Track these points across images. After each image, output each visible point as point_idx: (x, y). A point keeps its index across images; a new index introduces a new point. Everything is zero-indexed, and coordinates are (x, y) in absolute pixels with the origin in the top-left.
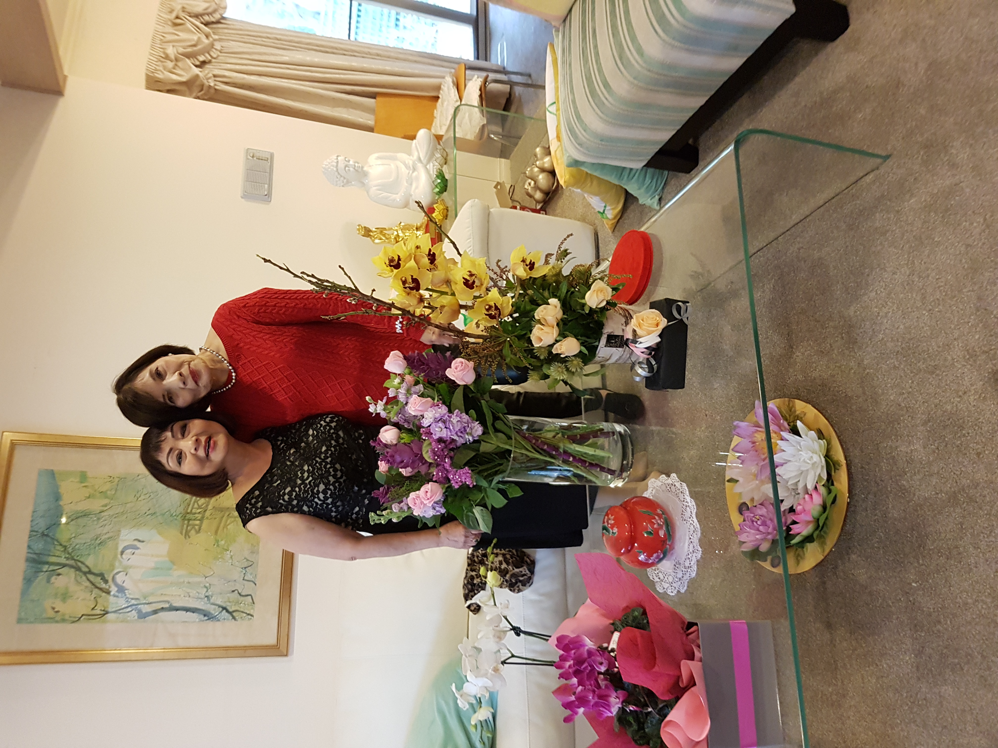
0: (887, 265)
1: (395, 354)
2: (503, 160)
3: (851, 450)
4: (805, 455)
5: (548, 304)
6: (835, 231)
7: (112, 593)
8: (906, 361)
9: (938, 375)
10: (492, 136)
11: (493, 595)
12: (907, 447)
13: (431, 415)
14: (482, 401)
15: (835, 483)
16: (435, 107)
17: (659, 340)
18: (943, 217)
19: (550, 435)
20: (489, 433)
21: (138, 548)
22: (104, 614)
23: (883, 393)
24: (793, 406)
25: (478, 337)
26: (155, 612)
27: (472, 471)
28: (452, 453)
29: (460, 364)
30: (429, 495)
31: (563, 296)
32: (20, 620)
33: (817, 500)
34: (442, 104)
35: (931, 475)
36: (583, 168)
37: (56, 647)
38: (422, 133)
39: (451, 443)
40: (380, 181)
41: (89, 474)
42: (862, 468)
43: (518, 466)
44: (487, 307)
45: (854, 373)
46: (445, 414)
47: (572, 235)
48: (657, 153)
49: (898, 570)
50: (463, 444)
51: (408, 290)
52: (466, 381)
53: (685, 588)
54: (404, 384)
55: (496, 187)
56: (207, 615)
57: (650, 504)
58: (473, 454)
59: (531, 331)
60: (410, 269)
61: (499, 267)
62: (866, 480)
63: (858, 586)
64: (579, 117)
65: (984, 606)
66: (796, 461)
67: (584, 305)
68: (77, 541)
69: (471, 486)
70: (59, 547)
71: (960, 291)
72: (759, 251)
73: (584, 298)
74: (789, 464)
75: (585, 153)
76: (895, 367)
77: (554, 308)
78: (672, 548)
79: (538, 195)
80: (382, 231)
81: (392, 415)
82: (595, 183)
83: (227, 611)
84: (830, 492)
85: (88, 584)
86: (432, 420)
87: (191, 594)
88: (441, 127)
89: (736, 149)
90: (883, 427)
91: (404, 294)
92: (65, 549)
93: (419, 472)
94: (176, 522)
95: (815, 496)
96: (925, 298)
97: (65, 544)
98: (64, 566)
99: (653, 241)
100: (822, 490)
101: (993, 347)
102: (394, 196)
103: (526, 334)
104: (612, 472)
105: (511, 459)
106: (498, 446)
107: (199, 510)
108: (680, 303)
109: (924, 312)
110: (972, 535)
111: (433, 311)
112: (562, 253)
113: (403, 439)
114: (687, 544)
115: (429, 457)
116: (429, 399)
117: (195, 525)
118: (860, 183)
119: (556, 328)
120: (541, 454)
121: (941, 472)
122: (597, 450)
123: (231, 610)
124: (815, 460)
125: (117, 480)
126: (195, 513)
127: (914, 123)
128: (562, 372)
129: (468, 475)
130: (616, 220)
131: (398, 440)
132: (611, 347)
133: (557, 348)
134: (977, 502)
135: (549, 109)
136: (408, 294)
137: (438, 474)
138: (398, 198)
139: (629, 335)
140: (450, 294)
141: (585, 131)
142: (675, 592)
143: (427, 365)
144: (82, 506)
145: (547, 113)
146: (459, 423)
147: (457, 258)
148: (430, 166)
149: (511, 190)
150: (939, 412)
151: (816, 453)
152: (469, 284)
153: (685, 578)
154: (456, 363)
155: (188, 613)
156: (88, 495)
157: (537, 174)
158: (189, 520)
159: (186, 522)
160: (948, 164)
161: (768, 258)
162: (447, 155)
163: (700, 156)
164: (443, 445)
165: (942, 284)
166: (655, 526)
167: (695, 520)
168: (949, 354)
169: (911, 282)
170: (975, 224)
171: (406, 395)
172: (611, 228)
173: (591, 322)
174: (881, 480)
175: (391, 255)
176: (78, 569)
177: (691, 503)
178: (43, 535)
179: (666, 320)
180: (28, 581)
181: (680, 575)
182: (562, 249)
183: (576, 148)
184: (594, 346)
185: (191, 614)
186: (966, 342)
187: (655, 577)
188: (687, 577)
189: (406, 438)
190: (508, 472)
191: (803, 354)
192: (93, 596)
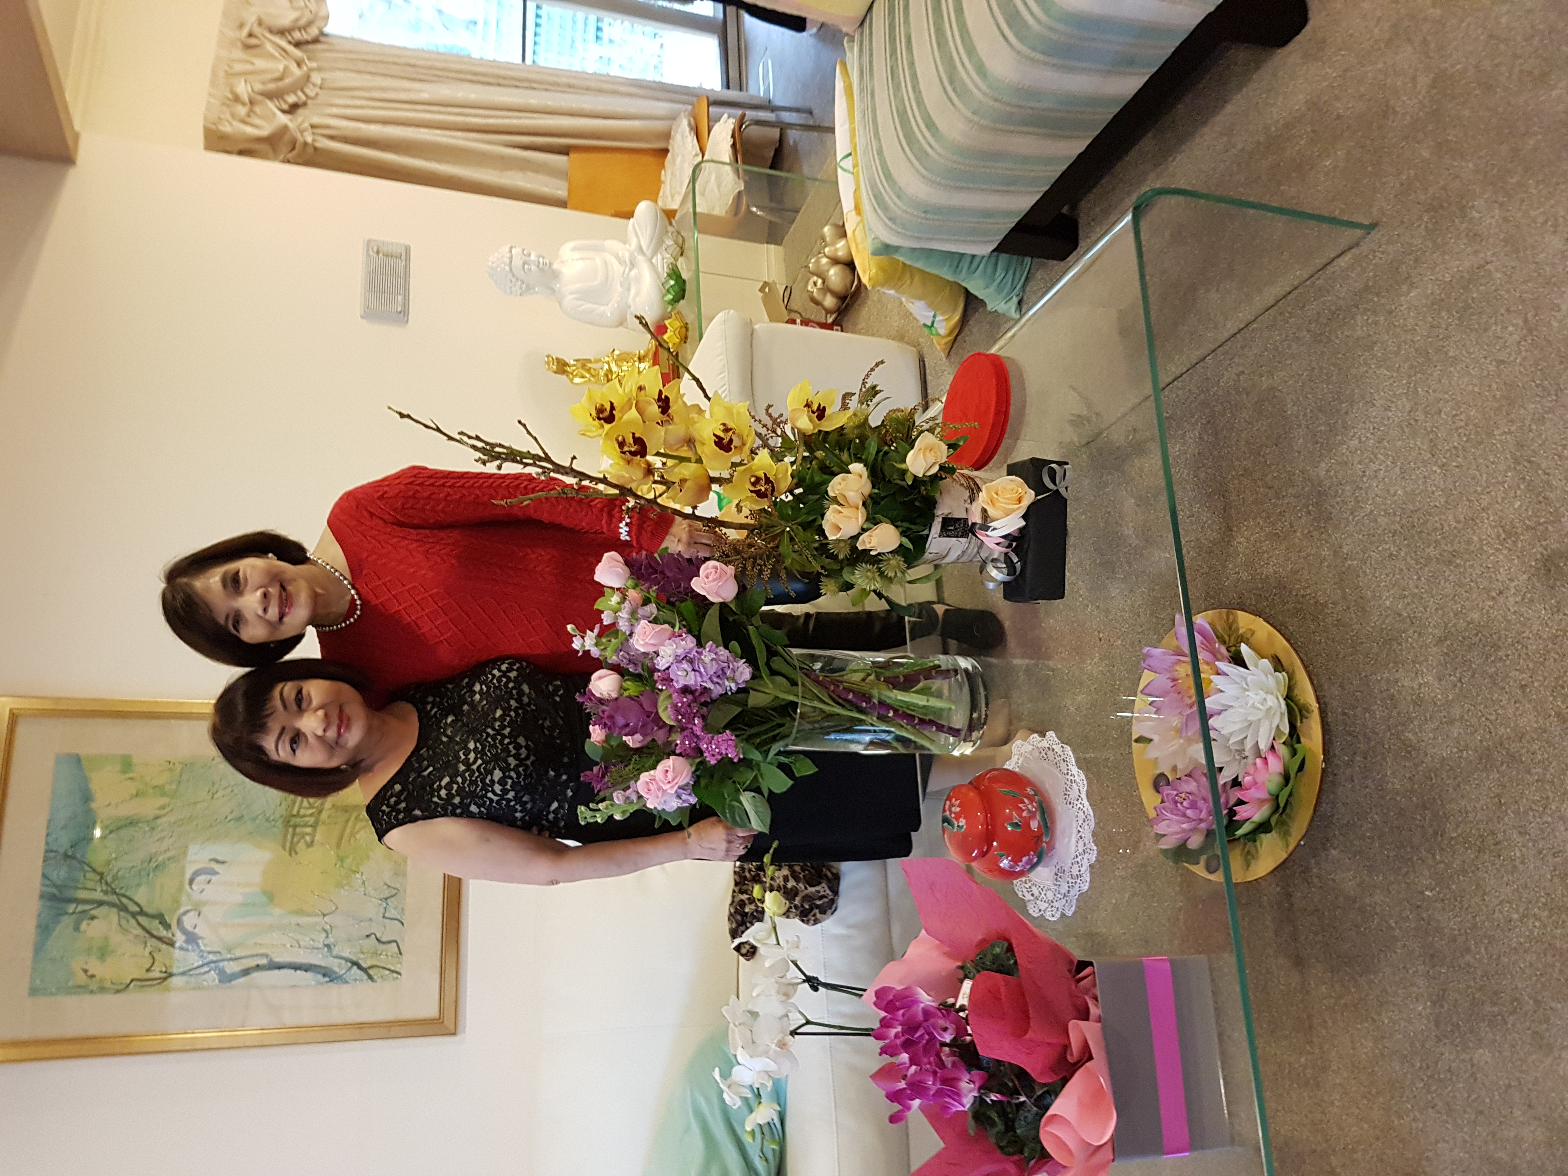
0: (1376, 396)
1: (611, 557)
2: (772, 246)
3: (1326, 687)
4: (1254, 697)
5: (849, 472)
6: (1294, 345)
7: (177, 945)
8: (1408, 546)
9: (1457, 566)
10: (754, 209)
11: (775, 928)
12: (1412, 680)
13: (669, 652)
14: (750, 627)
15: (1302, 739)
16: (663, 166)
17: (1022, 523)
18: (1459, 319)
19: (857, 677)
20: (761, 677)
21: (215, 873)
22: (165, 979)
23: (1374, 597)
24: (1235, 621)
25: (741, 527)
26: (246, 972)
27: (737, 736)
28: (705, 709)
29: (713, 571)
30: (670, 775)
31: (871, 458)
32: (33, 991)
33: (1275, 766)
34: (674, 160)
35: (1452, 722)
36: (897, 256)
37: (93, 1032)
38: (643, 208)
39: (702, 693)
40: (578, 285)
41: (135, 760)
42: (1344, 714)
43: (808, 726)
44: (753, 480)
45: (1329, 567)
46: (691, 650)
47: (882, 362)
48: (1013, 230)
49: (1404, 870)
50: (721, 695)
51: (628, 455)
52: (724, 595)
53: (1073, 909)
54: (627, 603)
55: (762, 290)
56: (328, 974)
57: (1016, 780)
58: (737, 710)
59: (823, 516)
60: (629, 422)
61: (770, 416)
62: (1350, 734)
63: (1342, 899)
64: (888, 175)
65: (1537, 924)
66: (1241, 706)
67: (904, 472)
68: (119, 864)
69: (736, 760)
70: (90, 875)
71: (1490, 434)
72: (1175, 379)
73: (904, 461)
74: (1231, 711)
75: (899, 233)
76: (1391, 555)
77: (857, 478)
78: (1051, 847)
79: (829, 301)
80: (584, 364)
81: (608, 653)
82: (917, 279)
83: (360, 967)
84: (1294, 753)
85: (140, 931)
86: (671, 659)
87: (302, 943)
88: (672, 197)
89: (1136, 220)
90: (1376, 650)
91: (622, 463)
92: (102, 878)
93: (654, 740)
94: (275, 830)
95: (1271, 759)
96: (1435, 445)
97: (100, 870)
98: (100, 903)
99: (1010, 368)
100: (1283, 750)
101: (1542, 520)
102: (602, 308)
103: (815, 520)
104: (955, 732)
105: (798, 716)
106: (777, 697)
107: (310, 811)
108: (1053, 465)
109: (1435, 468)
110: (1516, 813)
111: (668, 488)
112: (868, 391)
113: (626, 690)
114: (1074, 840)
115: (669, 717)
116: (666, 626)
117: (304, 835)
118: (1330, 269)
119: (862, 510)
120: (843, 707)
121: (1466, 717)
122: (931, 699)
123: (365, 965)
124: (1270, 704)
125: (178, 767)
126: (304, 816)
127: (1412, 173)
128: (874, 579)
129: (730, 742)
130: (952, 338)
131: (619, 691)
132: (948, 536)
133: (864, 542)
134: (1522, 762)
135: (842, 164)
136: (629, 462)
137: (683, 743)
138: (609, 311)
139: (976, 518)
140: (693, 459)
141: (898, 197)
142: (1058, 916)
143: (662, 573)
144: (126, 810)
145: (839, 170)
146: (714, 663)
147: (704, 404)
148: (658, 260)
149: (787, 294)
150: (1462, 624)
151: (1272, 694)
152: (723, 445)
153: (1072, 893)
154: (707, 568)
155: (298, 972)
156: (134, 793)
157: (826, 268)
158: (295, 827)
159: (290, 830)
160: (1467, 235)
161: (1190, 391)
162: (684, 241)
163: (1081, 234)
164: (690, 697)
165: (1462, 424)
166: (1024, 814)
167: (1086, 803)
168: (1474, 533)
169: (1413, 422)
170: (1510, 329)
171: (629, 620)
172: (944, 351)
173: (916, 499)
174: (1374, 733)
175: (599, 401)
176: (123, 908)
177: (1079, 776)
178: (66, 856)
179: (1033, 492)
180: (45, 929)
181: (1064, 889)
182: (867, 386)
183: (886, 224)
184: (922, 536)
185: (304, 973)
186: (1500, 513)
187: (1026, 894)
188: (1075, 892)
189: (632, 688)
190: (793, 736)
191: (1248, 540)
192: (148, 949)
